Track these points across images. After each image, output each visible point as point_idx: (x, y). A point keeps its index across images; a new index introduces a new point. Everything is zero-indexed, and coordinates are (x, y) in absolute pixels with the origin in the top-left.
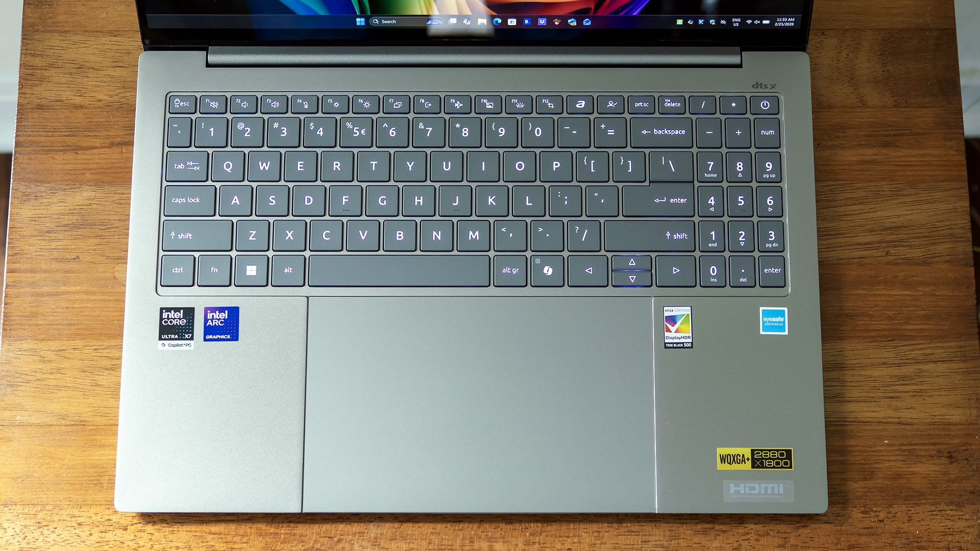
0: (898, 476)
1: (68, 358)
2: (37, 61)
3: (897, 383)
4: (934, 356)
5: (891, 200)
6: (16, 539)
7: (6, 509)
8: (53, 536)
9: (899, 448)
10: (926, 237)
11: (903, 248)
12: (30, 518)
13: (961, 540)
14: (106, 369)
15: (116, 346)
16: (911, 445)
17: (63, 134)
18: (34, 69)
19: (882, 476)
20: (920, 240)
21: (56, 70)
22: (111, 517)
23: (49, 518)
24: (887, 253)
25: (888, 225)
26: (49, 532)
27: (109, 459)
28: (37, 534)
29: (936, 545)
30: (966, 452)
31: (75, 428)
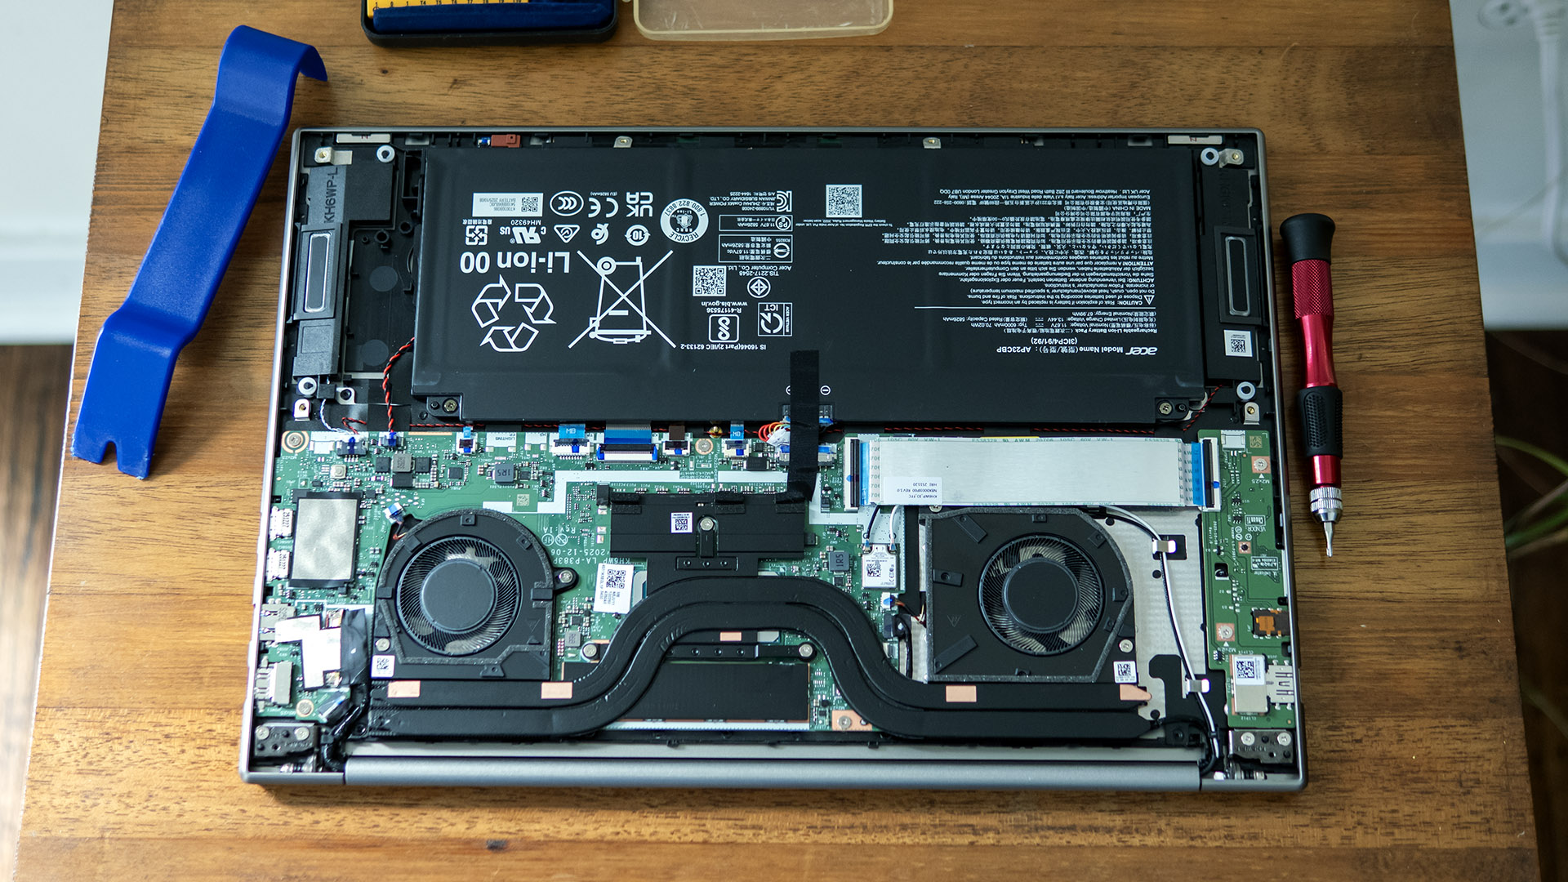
0: (1382, 676)
1: (159, 499)
2: (129, 88)
3: (1378, 542)
4: (1432, 503)
5: (1363, 283)
6: (73, 757)
7: (59, 714)
8: (127, 753)
9: (1383, 635)
10: (1417, 334)
11: (1383, 351)
12: (94, 727)
13: (1478, 769)
14: (214, 515)
15: (230, 482)
16: (1401, 631)
17: (162, 186)
18: (124, 98)
19: (1357, 675)
20: (1408, 338)
21: (156, 100)
22: (214, 727)
23: (122, 727)
24: (1360, 358)
25: (1359, 318)
26: (121, 748)
27: (214, 643)
28: (103, 751)
29: (1443, 776)
30: (1483, 643)
31: (165, 598)
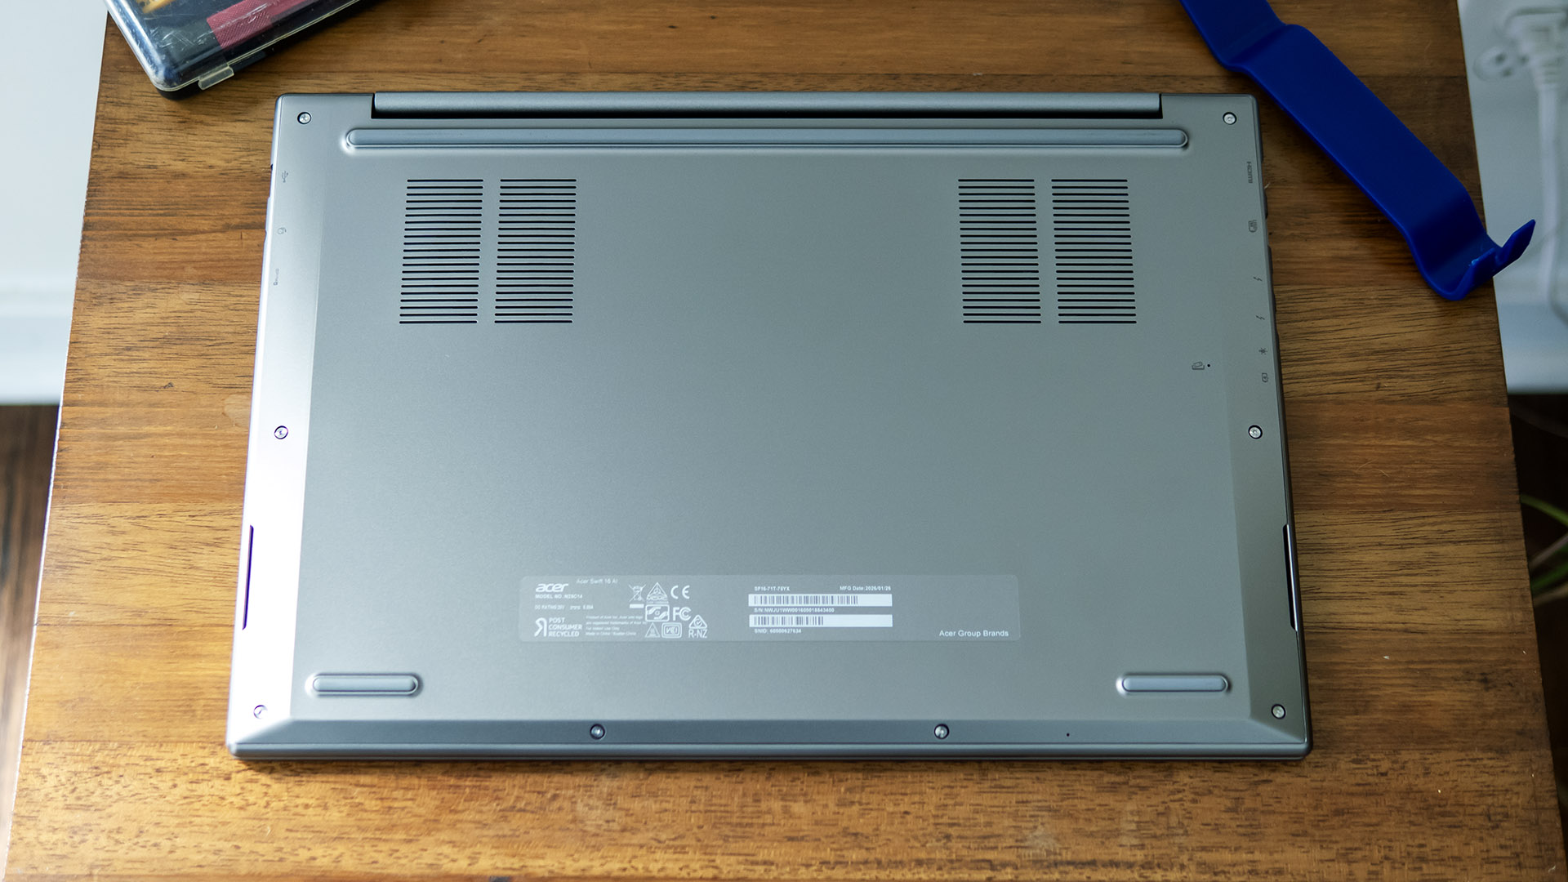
0: (1406, 708)
1: (150, 529)
2: (121, 113)
3: (1399, 572)
4: (1454, 533)
5: (1381, 312)
6: (60, 792)
7: (47, 748)
8: (117, 788)
9: (1406, 666)
10: (1435, 364)
11: (1401, 380)
12: (83, 761)
13: (1506, 802)
14: (208, 545)
15: (225, 511)
16: (1425, 662)
17: (155, 212)
18: (116, 123)
19: (1381, 707)
20: (1426, 368)
21: (150, 125)
22: (207, 761)
23: (111, 761)
24: (1378, 387)
25: (1377, 348)
26: (110, 782)
27: (208, 675)
28: (91, 785)
29: (1469, 810)
30: (1509, 674)
31: (156, 629)
